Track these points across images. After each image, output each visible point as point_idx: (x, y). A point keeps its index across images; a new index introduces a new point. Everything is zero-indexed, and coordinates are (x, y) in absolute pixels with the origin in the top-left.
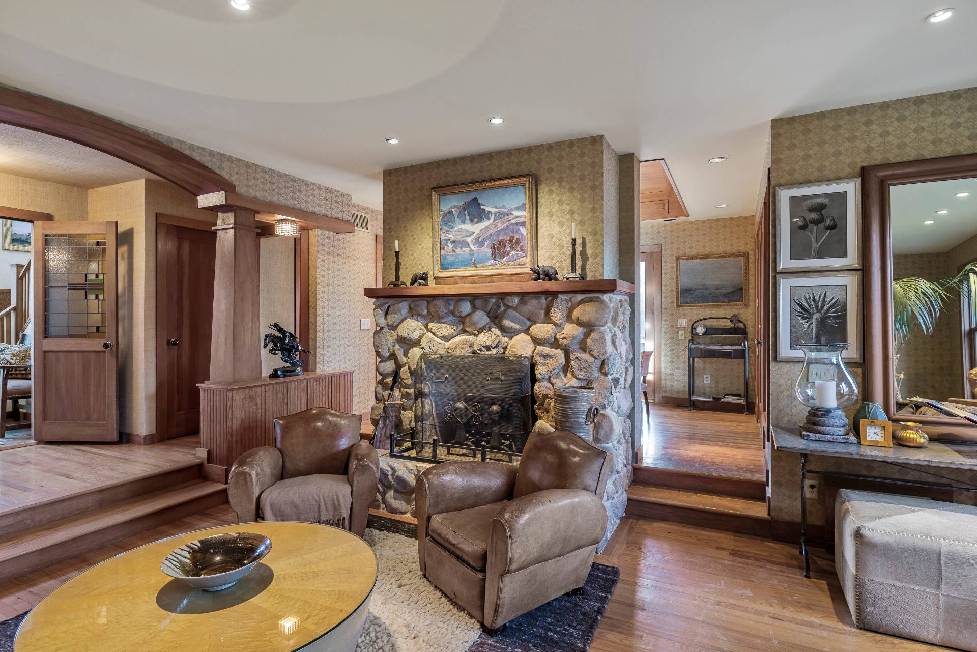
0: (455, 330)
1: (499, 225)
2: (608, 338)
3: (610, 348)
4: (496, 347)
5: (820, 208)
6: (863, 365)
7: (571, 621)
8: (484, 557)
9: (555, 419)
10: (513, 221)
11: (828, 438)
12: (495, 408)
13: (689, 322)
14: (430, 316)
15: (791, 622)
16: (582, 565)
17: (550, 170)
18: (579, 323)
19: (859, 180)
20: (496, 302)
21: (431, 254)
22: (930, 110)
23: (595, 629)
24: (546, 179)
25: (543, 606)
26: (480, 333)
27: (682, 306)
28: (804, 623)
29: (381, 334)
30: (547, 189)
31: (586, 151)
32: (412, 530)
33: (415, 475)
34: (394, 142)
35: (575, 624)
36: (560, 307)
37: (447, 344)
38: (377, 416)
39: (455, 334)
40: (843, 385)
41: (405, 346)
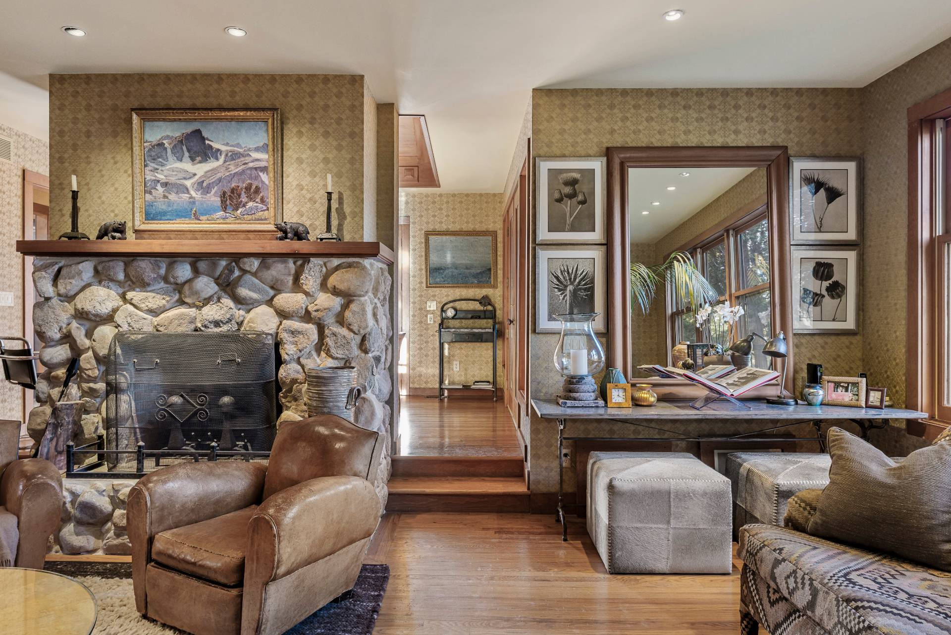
0: (168, 301)
1: (232, 167)
2: (369, 310)
3: (371, 322)
4: (227, 322)
5: (573, 183)
6: (607, 335)
7: (344, 626)
8: (240, 568)
9: (309, 405)
10: (251, 165)
11: (581, 403)
12: (226, 399)
13: (438, 305)
14: (129, 282)
15: (557, 580)
16: (352, 563)
17: (300, 108)
18: (336, 292)
19: (605, 159)
20: (227, 265)
21: (130, 198)
22: (657, 103)
23: (372, 628)
24: (295, 117)
25: (308, 618)
26: (204, 305)
27: (431, 287)
28: (567, 580)
29: (46, 308)
30: (295, 130)
31: (344, 90)
32: (110, 570)
33: (109, 496)
34: (78, 33)
35: (349, 628)
36: (312, 273)
37: (156, 320)
38: (39, 424)
39: (168, 306)
40: (594, 352)
41: (88, 324)
